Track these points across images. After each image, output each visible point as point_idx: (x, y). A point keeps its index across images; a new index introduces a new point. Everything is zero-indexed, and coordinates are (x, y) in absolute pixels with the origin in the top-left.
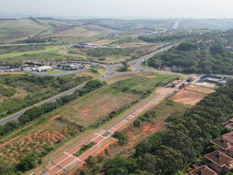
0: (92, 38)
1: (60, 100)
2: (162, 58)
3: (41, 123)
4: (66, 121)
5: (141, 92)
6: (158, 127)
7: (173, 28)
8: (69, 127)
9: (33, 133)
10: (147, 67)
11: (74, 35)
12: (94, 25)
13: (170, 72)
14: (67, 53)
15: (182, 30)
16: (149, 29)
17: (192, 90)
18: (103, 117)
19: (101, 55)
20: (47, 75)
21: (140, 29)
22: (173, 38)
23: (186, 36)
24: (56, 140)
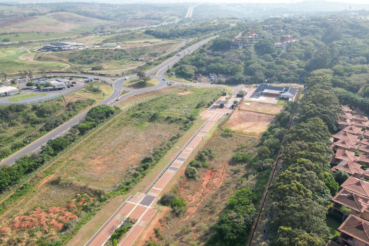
0: (68, 33)
1: (50, 148)
2: (193, 63)
3: (21, 195)
4: (70, 185)
5: (180, 119)
6: (222, 175)
7: (187, 16)
8: (77, 196)
9: (11, 217)
10: (174, 77)
11: (38, 30)
12: (68, 12)
13: (209, 84)
14: (34, 59)
15: (202, 20)
16: (154, 19)
17: (250, 110)
18: (132, 169)
19: (94, 61)
20: (12, 103)
21: (141, 18)
22: (195, 31)
23: (214, 28)
24: (61, 225)
